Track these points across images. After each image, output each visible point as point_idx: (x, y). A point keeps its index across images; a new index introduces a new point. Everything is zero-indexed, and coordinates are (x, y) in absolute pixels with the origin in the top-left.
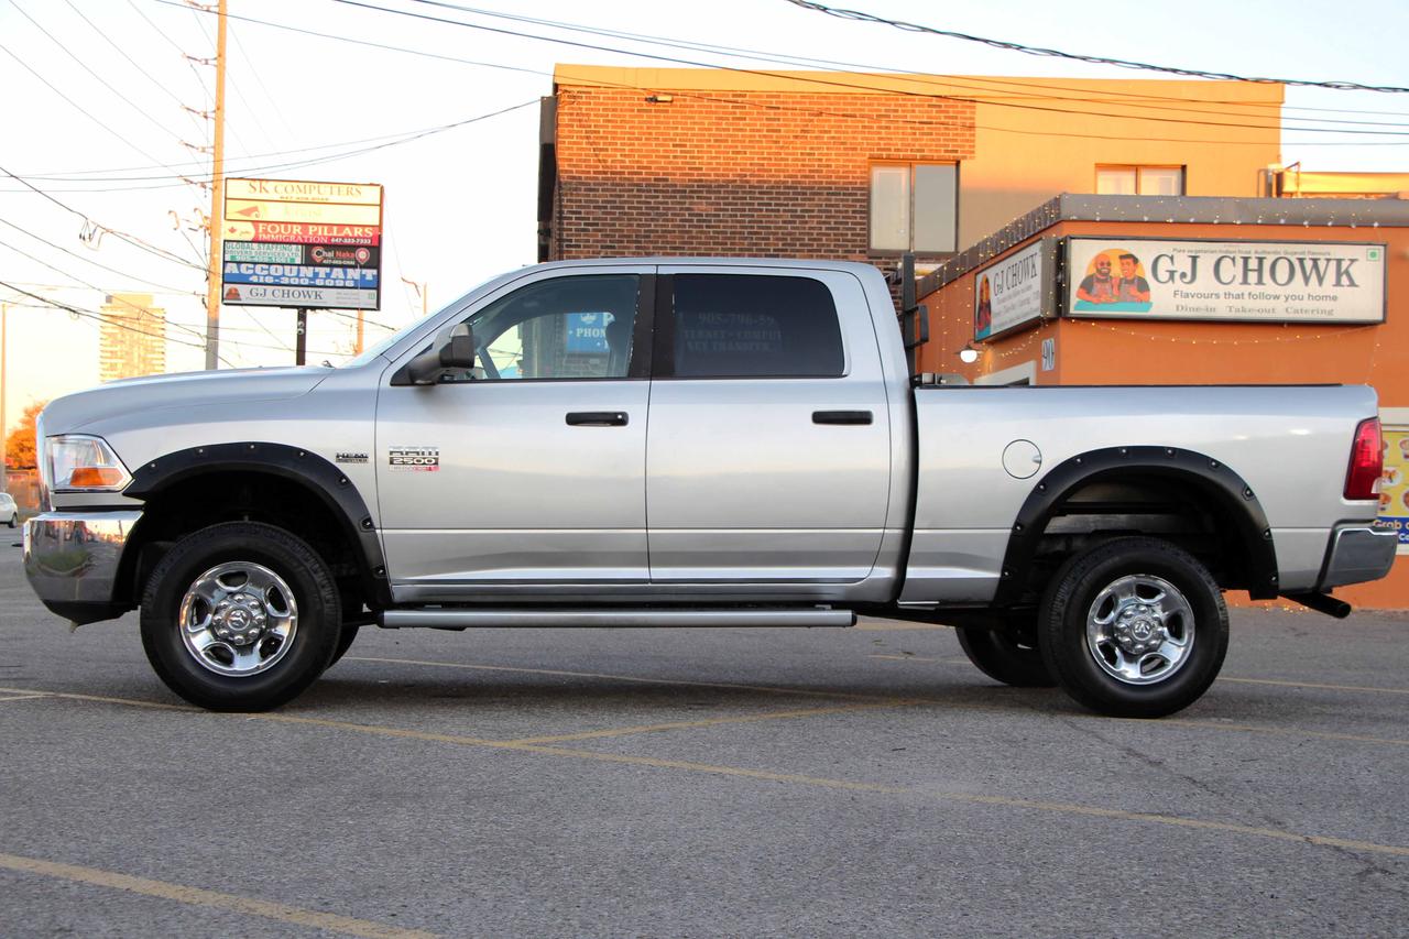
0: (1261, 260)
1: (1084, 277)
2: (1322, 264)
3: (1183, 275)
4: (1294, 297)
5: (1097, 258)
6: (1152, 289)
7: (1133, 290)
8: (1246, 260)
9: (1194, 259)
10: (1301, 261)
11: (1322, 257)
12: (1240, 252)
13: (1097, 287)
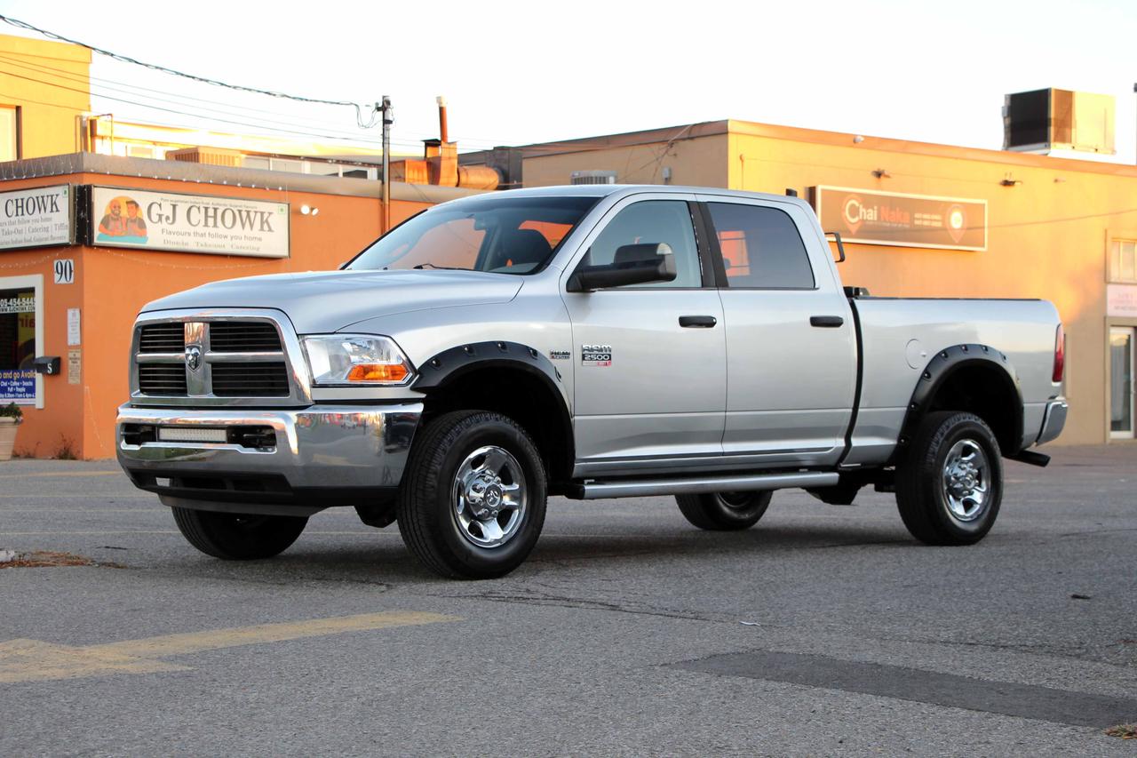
0: (215, 209)
1: (103, 215)
2: (252, 215)
3: (167, 218)
4: (237, 238)
5: (112, 202)
6: (147, 227)
7: (136, 226)
8: (206, 209)
9: (174, 206)
10: (240, 211)
11: (253, 210)
12: (203, 203)
13: (112, 224)
